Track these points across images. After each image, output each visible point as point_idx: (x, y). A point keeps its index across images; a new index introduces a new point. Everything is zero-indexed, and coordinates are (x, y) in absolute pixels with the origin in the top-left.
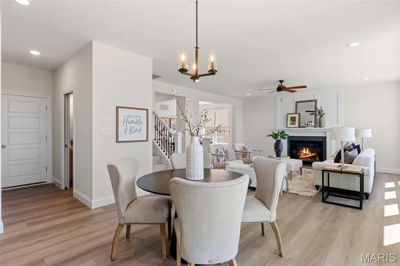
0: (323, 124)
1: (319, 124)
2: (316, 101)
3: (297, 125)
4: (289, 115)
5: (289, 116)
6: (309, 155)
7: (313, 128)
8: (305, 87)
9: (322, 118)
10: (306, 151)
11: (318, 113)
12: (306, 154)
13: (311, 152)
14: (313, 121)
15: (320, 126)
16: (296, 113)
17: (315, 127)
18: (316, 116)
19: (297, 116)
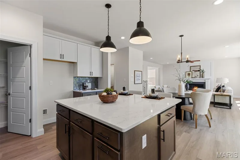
0: (204, 77)
1: (202, 76)
2: (200, 66)
3: (191, 77)
5: (187, 73)
7: (199, 78)
8: (200, 61)
9: (203, 74)
10: (196, 88)
11: (201, 71)
14: (199, 75)
15: (203, 77)
16: (190, 71)
17: (200, 78)
18: (200, 72)
19: (191, 73)
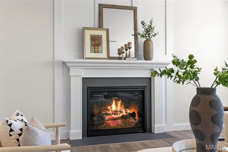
2: (135, 10)
4: (86, 31)
5: (88, 34)
6: (121, 112)
9: (150, 43)
10: (117, 105)
12: (116, 112)
13: (126, 107)
16: (101, 29)
